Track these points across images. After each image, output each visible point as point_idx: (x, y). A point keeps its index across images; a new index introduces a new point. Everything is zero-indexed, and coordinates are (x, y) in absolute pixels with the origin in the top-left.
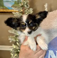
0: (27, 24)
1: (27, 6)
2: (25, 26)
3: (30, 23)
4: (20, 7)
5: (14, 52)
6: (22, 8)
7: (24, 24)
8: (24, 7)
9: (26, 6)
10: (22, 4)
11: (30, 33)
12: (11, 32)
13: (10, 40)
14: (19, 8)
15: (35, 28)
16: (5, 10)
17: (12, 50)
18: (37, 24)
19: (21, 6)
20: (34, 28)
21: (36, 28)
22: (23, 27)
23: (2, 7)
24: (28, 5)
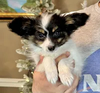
0: (48, 32)
1: (50, 5)
2: (44, 36)
3: (53, 31)
4: (38, 7)
5: (27, 89)
6: (40, 10)
7: (43, 32)
8: (45, 7)
9: (47, 5)
10: (41, 2)
11: (51, 49)
12: (20, 53)
13: (19, 68)
14: (35, 9)
15: (62, 40)
16: (9, 14)
17: (22, 86)
18: (66, 34)
19: (39, 5)
20: (60, 40)
21: (64, 41)
22: (40, 36)
23: (4, 9)
24: (51, 3)
